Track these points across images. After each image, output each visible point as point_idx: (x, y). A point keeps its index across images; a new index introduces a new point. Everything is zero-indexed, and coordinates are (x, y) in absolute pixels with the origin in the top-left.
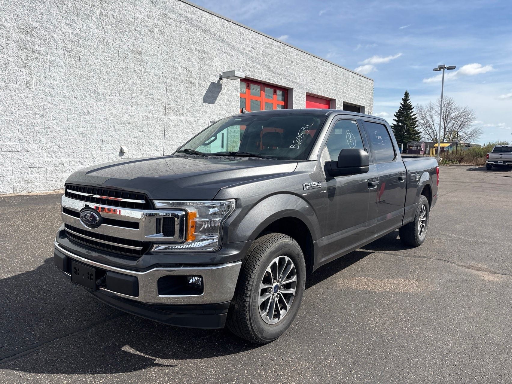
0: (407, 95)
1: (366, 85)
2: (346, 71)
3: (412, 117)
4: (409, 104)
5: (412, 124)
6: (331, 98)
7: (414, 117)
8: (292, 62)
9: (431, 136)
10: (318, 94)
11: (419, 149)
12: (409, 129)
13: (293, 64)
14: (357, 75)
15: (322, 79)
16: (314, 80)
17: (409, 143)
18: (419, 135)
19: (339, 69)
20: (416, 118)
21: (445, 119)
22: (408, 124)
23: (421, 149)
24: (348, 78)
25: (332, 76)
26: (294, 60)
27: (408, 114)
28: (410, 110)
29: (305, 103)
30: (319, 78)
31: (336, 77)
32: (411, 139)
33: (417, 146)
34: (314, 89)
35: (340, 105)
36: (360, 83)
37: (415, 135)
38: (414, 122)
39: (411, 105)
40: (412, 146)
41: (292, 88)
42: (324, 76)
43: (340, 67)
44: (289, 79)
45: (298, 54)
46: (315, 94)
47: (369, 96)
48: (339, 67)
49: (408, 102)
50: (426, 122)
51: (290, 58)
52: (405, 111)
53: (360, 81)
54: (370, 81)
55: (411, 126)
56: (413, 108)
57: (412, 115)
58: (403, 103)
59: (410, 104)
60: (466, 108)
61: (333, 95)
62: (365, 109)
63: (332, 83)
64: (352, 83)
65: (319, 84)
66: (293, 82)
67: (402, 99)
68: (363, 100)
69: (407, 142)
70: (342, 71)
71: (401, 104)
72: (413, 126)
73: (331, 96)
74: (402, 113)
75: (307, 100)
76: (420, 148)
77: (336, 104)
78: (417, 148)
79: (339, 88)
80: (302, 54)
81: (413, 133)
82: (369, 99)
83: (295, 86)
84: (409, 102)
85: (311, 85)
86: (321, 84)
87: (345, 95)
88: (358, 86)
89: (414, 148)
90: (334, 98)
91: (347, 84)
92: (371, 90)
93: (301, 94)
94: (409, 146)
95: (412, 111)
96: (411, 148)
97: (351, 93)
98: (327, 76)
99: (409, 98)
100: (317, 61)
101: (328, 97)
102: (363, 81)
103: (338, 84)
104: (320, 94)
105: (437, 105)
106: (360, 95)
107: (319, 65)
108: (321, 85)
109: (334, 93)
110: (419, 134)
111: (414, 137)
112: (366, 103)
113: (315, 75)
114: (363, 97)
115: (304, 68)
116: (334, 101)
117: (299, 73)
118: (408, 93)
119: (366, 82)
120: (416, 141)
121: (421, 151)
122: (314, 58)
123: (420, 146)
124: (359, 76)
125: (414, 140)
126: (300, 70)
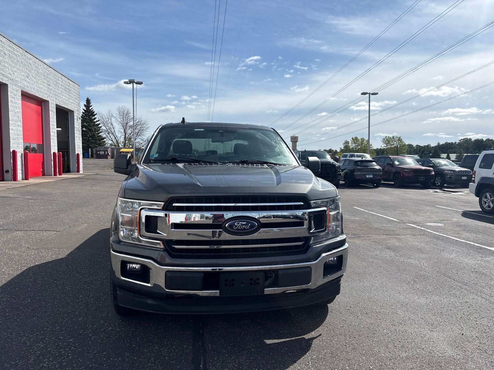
0: (88, 101)
1: (74, 89)
2: (56, 72)
3: (96, 123)
4: (91, 110)
5: (96, 130)
6: (44, 99)
7: (97, 123)
8: (5, 54)
9: (113, 142)
10: (32, 93)
11: (106, 154)
12: (94, 135)
13: (6, 56)
14: (65, 78)
15: (35, 78)
16: (28, 77)
17: (95, 148)
18: (103, 141)
19: (50, 69)
20: (99, 124)
21: (125, 127)
22: (93, 130)
23: (109, 153)
24: (58, 80)
25: (44, 76)
26: (7, 52)
27: (92, 121)
28: (93, 116)
29: (21, 102)
30: (33, 76)
31: (47, 77)
32: (97, 144)
33: (104, 151)
34: (28, 88)
35: (53, 107)
36: (68, 86)
37: (100, 140)
38: (98, 128)
39: (94, 112)
40: (99, 151)
41: (6, 83)
42: (37, 75)
43: (51, 67)
44: (3, 73)
45: (11, 46)
46: (29, 93)
47: (77, 101)
48: (49, 67)
49: (90, 108)
50: (107, 128)
51: (2, 49)
52: (88, 117)
53: (69, 84)
54: (76, 86)
55: (95, 131)
56: (96, 114)
57: (95, 121)
58: (85, 109)
59: (93, 110)
60: (141, 118)
61: (46, 96)
62: (75, 114)
63: (44, 83)
64: (61, 86)
65: (33, 82)
66: (7, 77)
67: (84, 105)
68: (72, 104)
69: (94, 147)
70: (52, 71)
71: (84, 110)
72: (97, 132)
73: (45, 97)
74: (86, 119)
75: (22, 100)
76: (107, 152)
77: (50, 106)
78: (105, 153)
79: (51, 89)
80: (14, 46)
81: (98, 138)
82: (77, 104)
83: (9, 81)
84: (92, 109)
85: (25, 83)
86: (35, 82)
87: (56, 97)
88: (67, 89)
89: (102, 153)
90: (47, 100)
91: (58, 86)
92: (78, 95)
93: (16, 91)
94: (97, 151)
95: (95, 117)
96: (98, 152)
97: (61, 96)
98: (39, 75)
99: (91, 105)
100: (29, 57)
101: (41, 97)
102: (71, 85)
103: (49, 85)
104: (35, 94)
105: (117, 114)
106: (69, 99)
107: (31, 61)
108: (35, 84)
109: (47, 94)
110: (104, 139)
111: (99, 143)
112: (75, 107)
113: (29, 72)
114: (72, 101)
115: (17, 63)
116: (47, 102)
117: (13, 68)
118: (90, 100)
119: (73, 86)
120: (101, 146)
121: (108, 156)
122: (26, 54)
123: (107, 151)
124: (67, 79)
125: (100, 145)
126: (14, 65)
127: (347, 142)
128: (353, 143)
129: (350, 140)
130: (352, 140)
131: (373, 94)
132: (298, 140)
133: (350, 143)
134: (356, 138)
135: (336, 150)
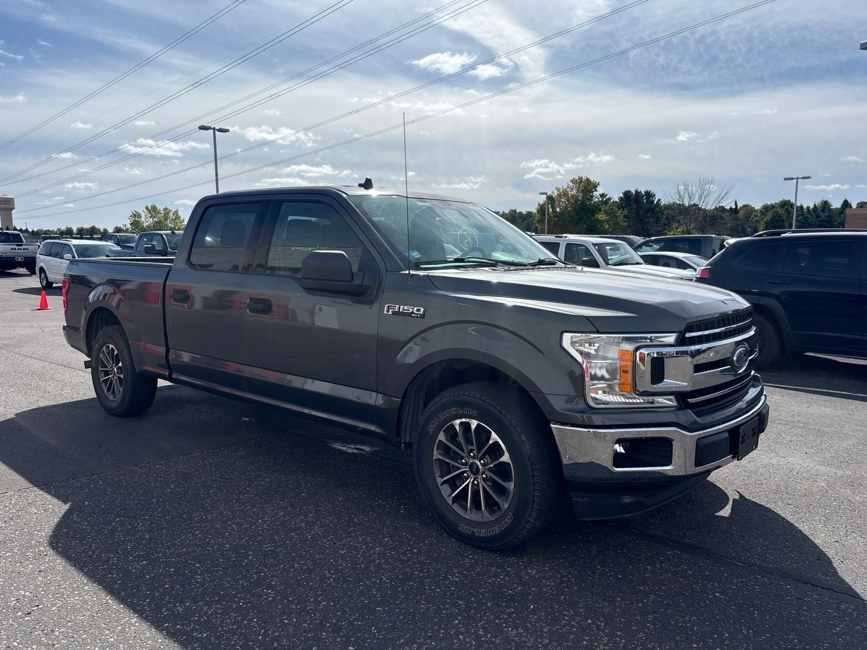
127: (136, 215)
128: (148, 216)
129: (142, 211)
130: (146, 211)
131: (220, 130)
132: (14, 206)
133: (143, 216)
134: (154, 208)
135: (105, 230)
